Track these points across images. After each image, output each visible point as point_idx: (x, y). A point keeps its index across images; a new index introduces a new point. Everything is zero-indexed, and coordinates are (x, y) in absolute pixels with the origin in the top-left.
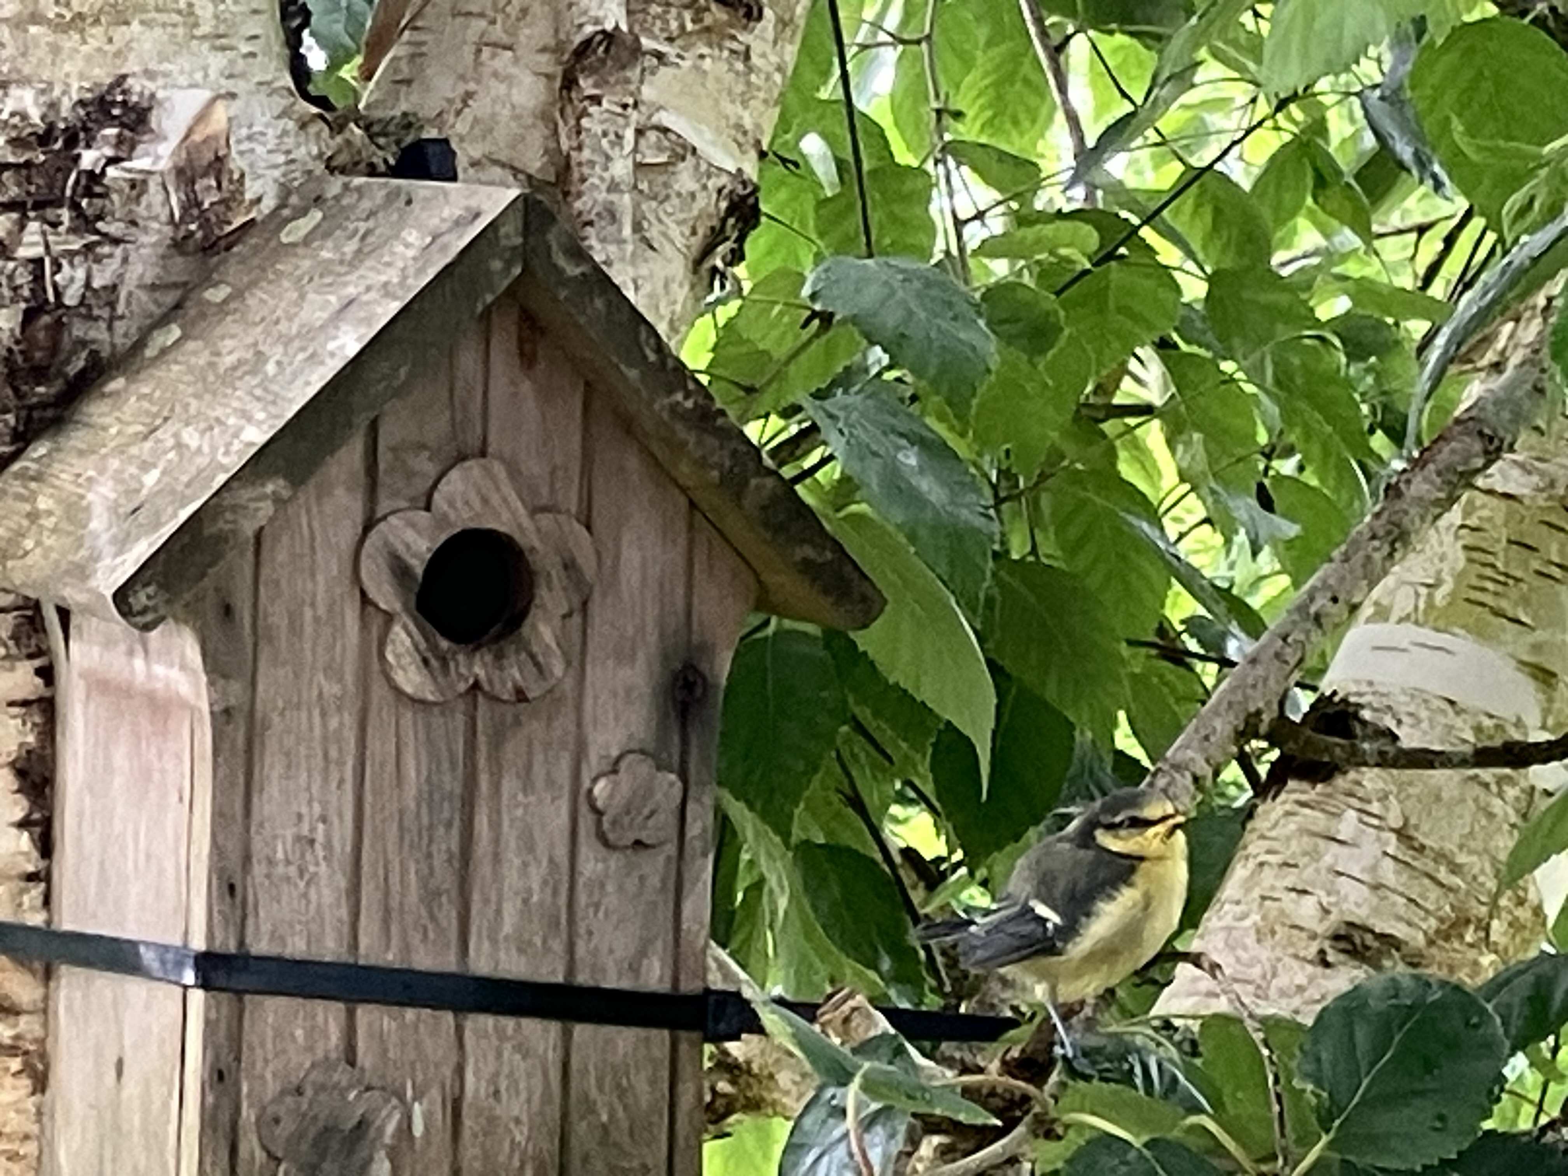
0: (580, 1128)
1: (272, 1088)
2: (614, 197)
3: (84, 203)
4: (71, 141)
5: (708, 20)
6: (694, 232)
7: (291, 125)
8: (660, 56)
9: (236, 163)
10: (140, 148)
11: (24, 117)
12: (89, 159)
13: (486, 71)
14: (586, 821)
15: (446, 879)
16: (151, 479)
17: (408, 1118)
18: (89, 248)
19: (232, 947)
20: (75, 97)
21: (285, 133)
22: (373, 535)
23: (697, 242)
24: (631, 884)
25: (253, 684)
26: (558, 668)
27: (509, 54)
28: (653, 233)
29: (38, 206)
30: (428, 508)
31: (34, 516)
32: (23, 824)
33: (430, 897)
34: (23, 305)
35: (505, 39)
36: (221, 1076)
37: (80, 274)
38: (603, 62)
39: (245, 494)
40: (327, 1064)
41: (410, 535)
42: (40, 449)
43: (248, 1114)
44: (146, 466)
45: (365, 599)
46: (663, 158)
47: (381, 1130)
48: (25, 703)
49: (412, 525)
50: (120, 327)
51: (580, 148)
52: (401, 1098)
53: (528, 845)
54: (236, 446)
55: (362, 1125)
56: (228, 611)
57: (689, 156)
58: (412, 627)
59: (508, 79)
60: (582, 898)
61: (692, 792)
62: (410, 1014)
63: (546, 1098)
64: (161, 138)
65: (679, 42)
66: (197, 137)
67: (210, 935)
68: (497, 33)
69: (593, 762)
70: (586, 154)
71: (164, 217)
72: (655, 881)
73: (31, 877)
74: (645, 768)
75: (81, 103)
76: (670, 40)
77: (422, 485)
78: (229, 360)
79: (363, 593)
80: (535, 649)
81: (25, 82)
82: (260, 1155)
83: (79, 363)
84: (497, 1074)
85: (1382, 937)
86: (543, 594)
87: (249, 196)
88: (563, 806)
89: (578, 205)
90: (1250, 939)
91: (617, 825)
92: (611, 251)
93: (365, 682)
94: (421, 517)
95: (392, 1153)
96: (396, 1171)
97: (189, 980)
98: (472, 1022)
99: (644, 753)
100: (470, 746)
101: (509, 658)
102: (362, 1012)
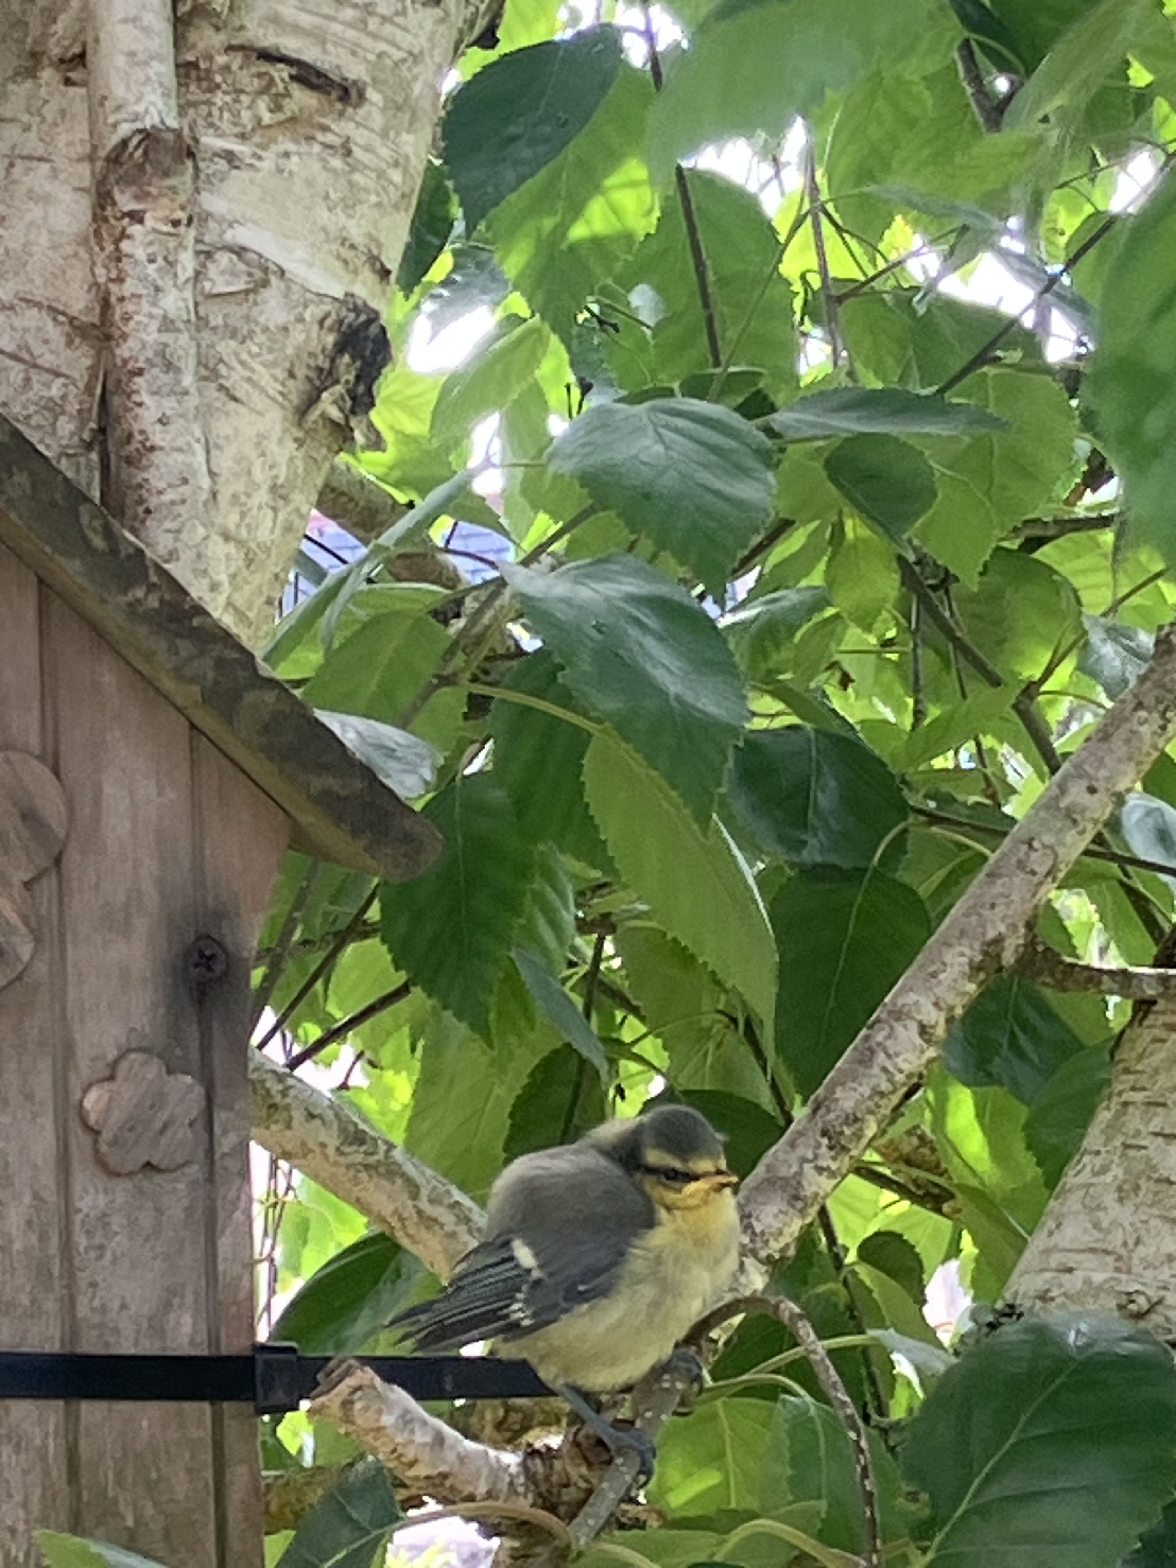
2: (167, 338)
5: (290, 107)
6: (292, 375)
8: (230, 157)
13: (21, 190)
14: (80, 1140)
23: (297, 389)
24: (146, 1219)
26: (24, 949)
27: (45, 167)
28: (235, 378)
35: (40, 151)
38: (141, 167)
46: (240, 285)
51: (120, 280)
57: (274, 280)
59: (46, 199)
60: (81, 1241)
61: (220, 1097)
63: (48, 1500)
65: (257, 139)
68: (32, 144)
69: (84, 1067)
70: (129, 287)
72: (176, 1211)
74: (154, 1070)
76: (243, 137)
88: (47, 1123)
89: (124, 351)
90: (1110, 1199)
91: (115, 1143)
92: (169, 405)
99: (148, 1051)
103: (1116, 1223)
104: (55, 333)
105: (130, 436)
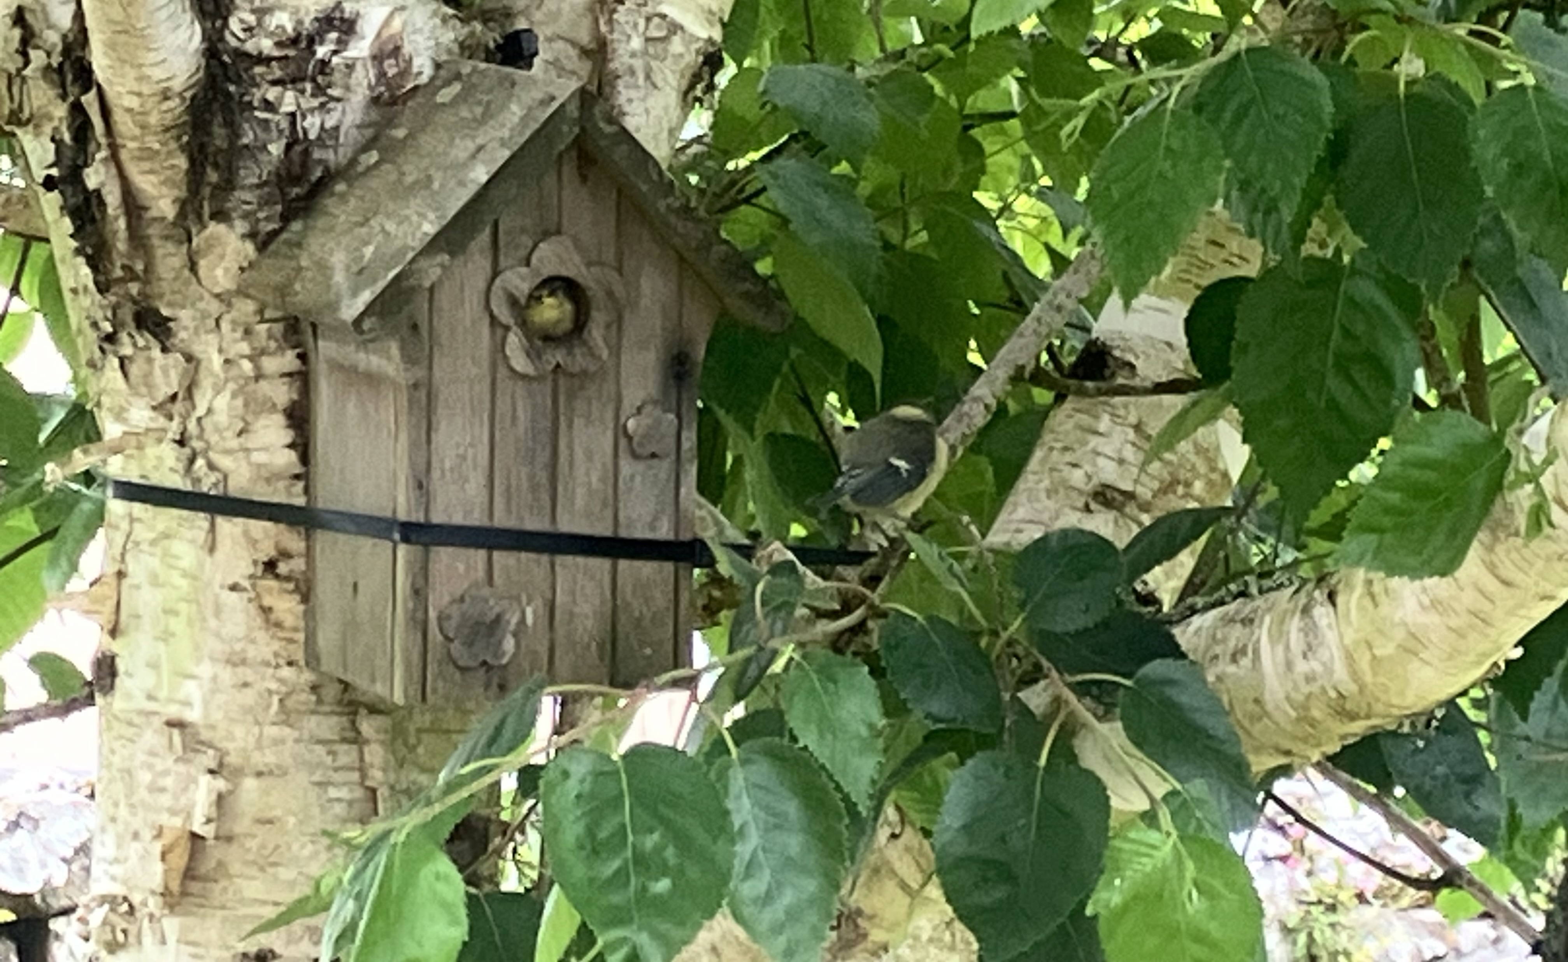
0: (623, 618)
1: (446, 599)
2: (633, 61)
3: (320, 79)
4: (311, 41)
6: (682, 76)
7: (438, 21)
9: (407, 49)
10: (351, 45)
11: (283, 28)
12: (321, 51)
14: (623, 442)
15: (543, 477)
16: (369, 251)
17: (523, 613)
18: (322, 105)
19: (421, 519)
20: (312, 16)
21: (435, 27)
22: (498, 281)
23: (685, 84)
24: (650, 479)
25: (430, 368)
26: (605, 354)
28: (658, 79)
29: (293, 81)
30: (528, 264)
31: (300, 269)
32: (291, 446)
33: (534, 488)
34: (284, 141)
36: (416, 591)
37: (318, 122)
39: (423, 263)
40: (475, 585)
41: (517, 282)
42: (296, 226)
43: (432, 614)
44: (366, 243)
45: (492, 317)
46: (663, 34)
47: (508, 622)
48: (290, 375)
49: (519, 275)
50: (341, 150)
51: (612, 31)
52: (519, 602)
53: (589, 457)
54: (419, 235)
55: (498, 619)
56: (415, 327)
57: (678, 31)
58: (520, 334)
60: (621, 487)
61: (684, 425)
62: (524, 555)
63: (603, 602)
64: (363, 38)
66: (384, 36)
67: (409, 512)
69: (627, 407)
70: (616, 36)
71: (365, 83)
72: (663, 475)
73: (297, 477)
74: (656, 411)
75: (317, 19)
77: (523, 253)
78: (409, 179)
79: (492, 315)
80: (591, 344)
81: (283, 8)
82: (440, 638)
83: (318, 173)
84: (573, 591)
85: (1123, 493)
86: (594, 314)
87: (415, 70)
88: (610, 434)
89: (612, 66)
90: (1043, 496)
91: (641, 444)
92: (633, 94)
93: (494, 366)
94: (524, 270)
95: (515, 635)
96: (518, 645)
97: (397, 536)
98: (560, 559)
99: (655, 403)
100: (555, 401)
101: (577, 351)
102: (496, 554)
103: (1046, 508)
104: (573, 53)
105: (614, 106)
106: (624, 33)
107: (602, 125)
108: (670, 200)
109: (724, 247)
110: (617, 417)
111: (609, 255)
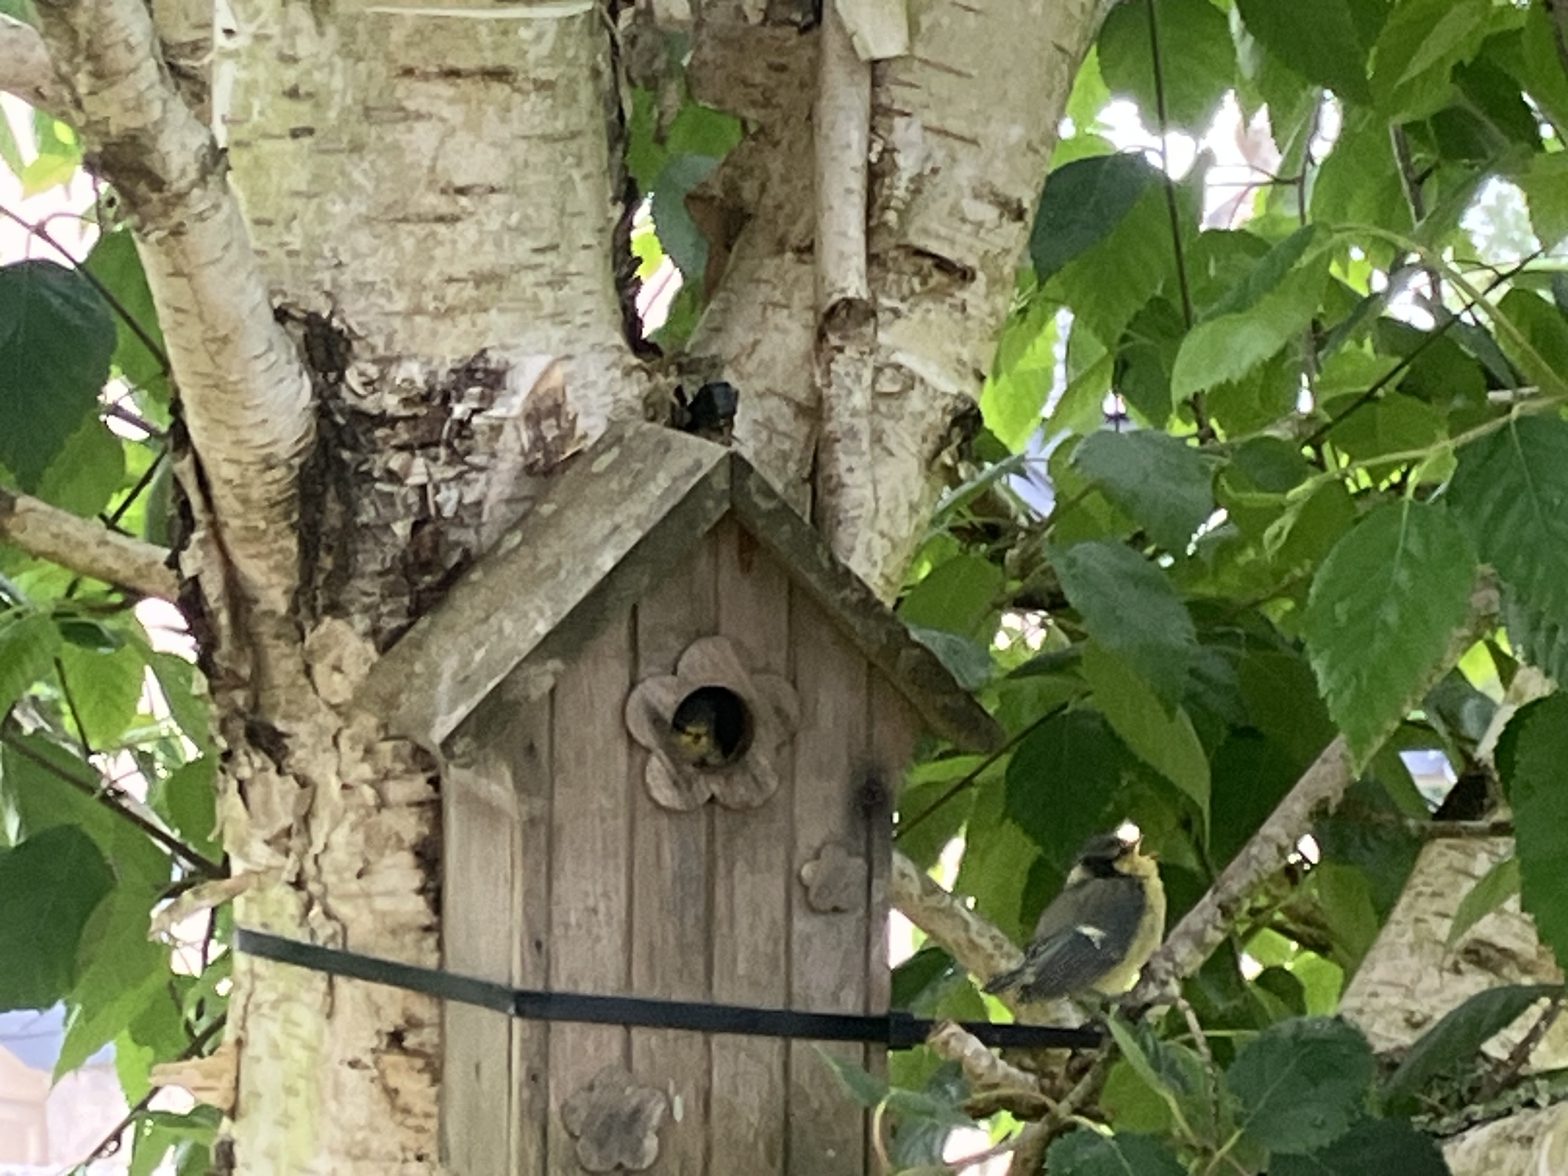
0: (798, 1113)
1: (571, 1087)
2: (855, 421)
3: (456, 443)
4: (446, 398)
5: (932, 282)
6: (924, 440)
7: (617, 373)
8: (896, 312)
9: (572, 407)
10: (498, 401)
11: (412, 382)
12: (459, 410)
13: (771, 324)
14: (797, 893)
15: (693, 935)
16: (479, 655)
17: (670, 1107)
18: (459, 477)
19: (539, 987)
20: (449, 366)
21: (613, 380)
22: (635, 693)
23: (929, 447)
24: (832, 938)
25: (551, 800)
26: (773, 784)
27: (785, 312)
28: (892, 442)
29: (424, 446)
30: (674, 673)
32: (422, 891)
33: (683, 948)
34: (412, 519)
35: (783, 301)
36: (534, 1078)
37: (454, 494)
38: (844, 322)
39: (532, 670)
40: (608, 1069)
41: (661, 693)
42: (424, 623)
43: (554, 1106)
44: (478, 646)
45: (630, 738)
46: (896, 388)
47: (649, 1117)
48: (420, 804)
49: (663, 685)
50: (485, 531)
51: (829, 385)
52: (666, 1092)
53: (756, 912)
54: (531, 634)
55: (637, 1112)
56: (531, 749)
57: (917, 385)
58: (665, 758)
59: (785, 331)
60: (796, 948)
61: (876, 870)
62: (671, 1033)
63: (772, 1092)
64: (515, 392)
65: (911, 300)
66: (541, 391)
67: (524, 978)
68: (778, 296)
69: (802, 850)
70: (833, 390)
71: (517, 449)
72: (850, 935)
73: (427, 929)
74: (840, 854)
75: (453, 371)
76: (903, 299)
77: (670, 657)
78: (542, 566)
79: (629, 735)
80: (757, 772)
81: (413, 357)
82: (564, 1136)
83: (455, 557)
84: (734, 1076)
85: (1503, 951)
86: (760, 732)
87: (579, 432)
88: (780, 882)
89: (829, 427)
90: (1406, 951)
91: (819, 896)
92: (854, 461)
93: (632, 800)
94: (669, 679)
95: (659, 1132)
96: (661, 1146)
97: (512, 1010)
98: (716, 1039)
99: (838, 844)
100: (711, 842)
101: (737, 778)
102: (635, 1031)
104: (788, 411)
105: (830, 477)
106: (842, 386)
107: (758, 499)
108: (847, 592)
109: (917, 652)
110: (789, 861)
111: (779, 660)
